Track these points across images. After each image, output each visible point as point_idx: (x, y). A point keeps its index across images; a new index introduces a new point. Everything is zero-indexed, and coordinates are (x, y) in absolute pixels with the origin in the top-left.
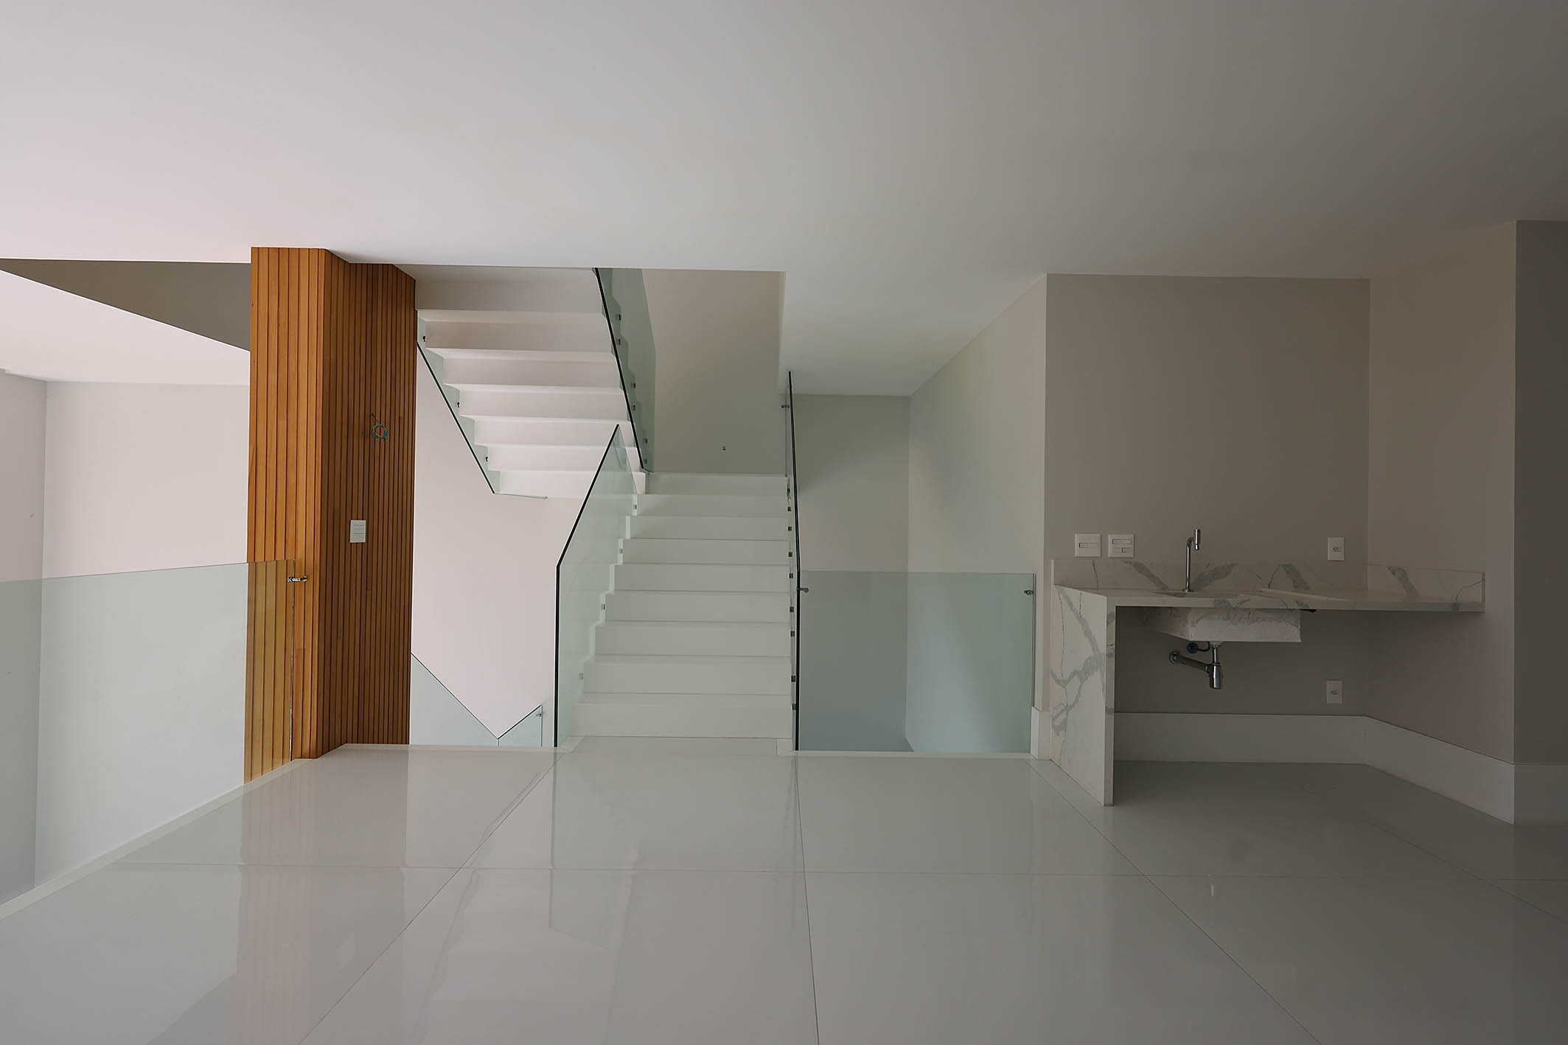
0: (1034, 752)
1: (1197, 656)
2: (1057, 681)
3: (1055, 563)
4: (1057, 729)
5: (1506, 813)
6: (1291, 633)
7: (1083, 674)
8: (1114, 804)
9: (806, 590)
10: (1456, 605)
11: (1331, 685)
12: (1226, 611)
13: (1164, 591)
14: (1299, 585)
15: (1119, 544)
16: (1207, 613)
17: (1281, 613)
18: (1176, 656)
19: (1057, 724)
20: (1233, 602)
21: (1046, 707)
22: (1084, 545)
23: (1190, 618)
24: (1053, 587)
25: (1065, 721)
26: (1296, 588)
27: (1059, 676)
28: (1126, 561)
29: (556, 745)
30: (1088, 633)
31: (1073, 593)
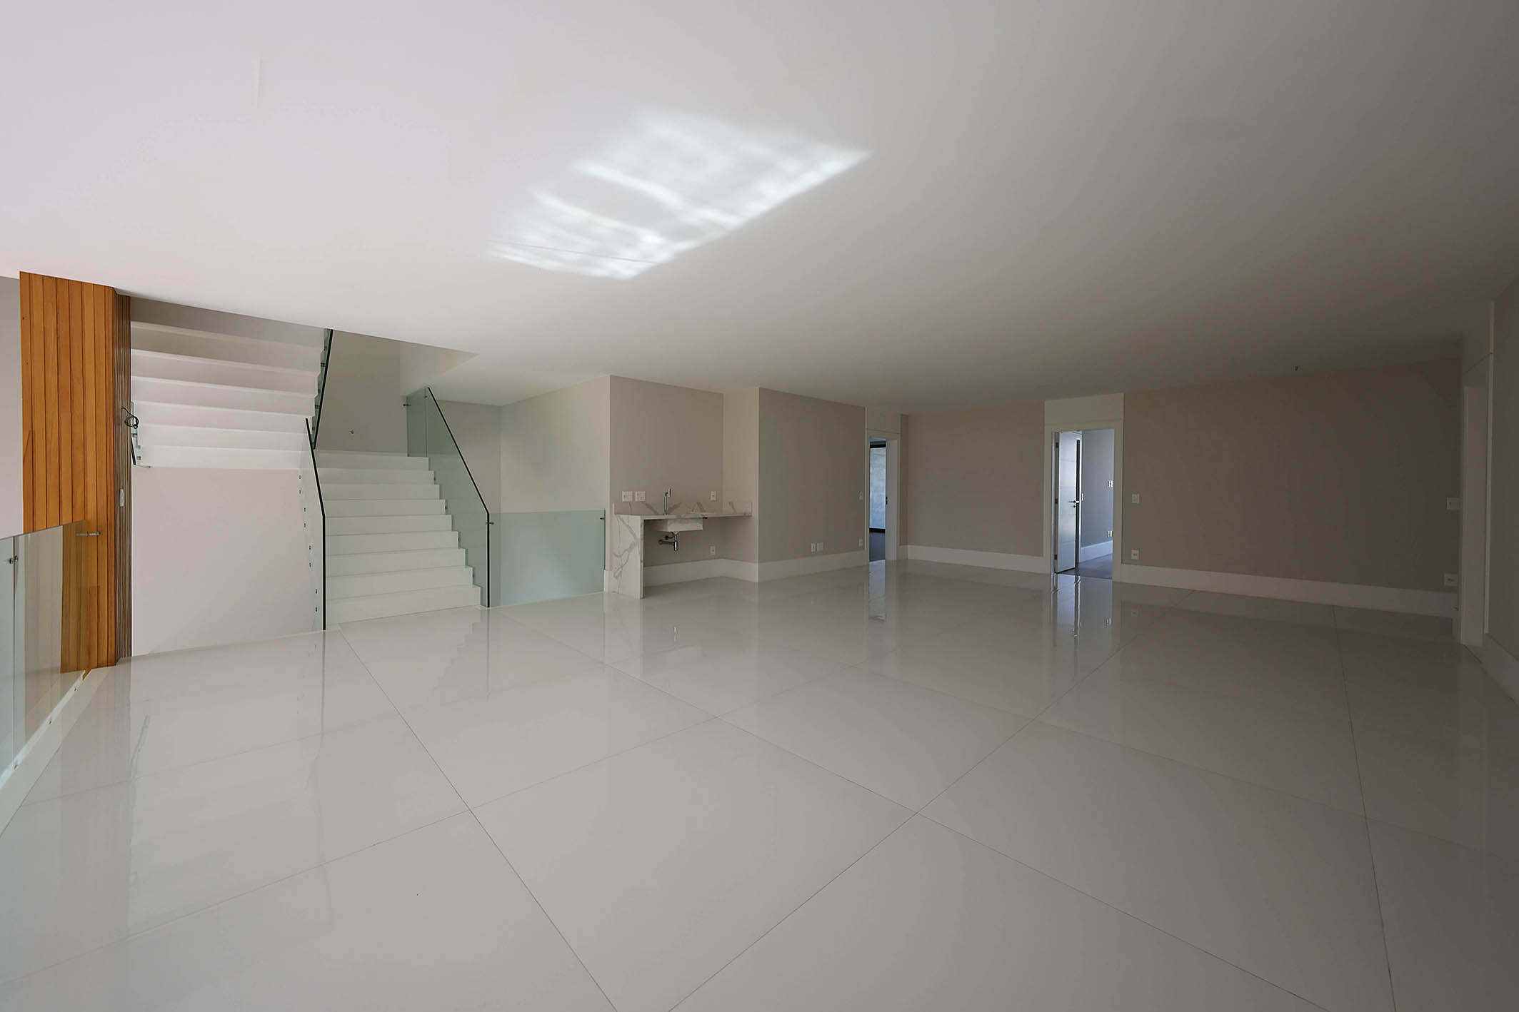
0: (606, 590)
1: (669, 540)
2: (617, 556)
3: (615, 506)
4: (617, 577)
5: (757, 580)
6: (699, 527)
7: (630, 550)
8: (644, 597)
9: (492, 523)
10: (745, 514)
11: (712, 548)
12: (680, 520)
13: (656, 514)
14: (702, 510)
15: (640, 496)
16: (674, 520)
17: (696, 519)
18: (661, 542)
19: (617, 574)
20: (682, 516)
21: (611, 570)
22: (626, 496)
23: (669, 523)
24: (614, 515)
25: (621, 572)
26: (702, 511)
27: (617, 554)
28: (642, 502)
29: (324, 629)
30: (632, 532)
31: (624, 517)
